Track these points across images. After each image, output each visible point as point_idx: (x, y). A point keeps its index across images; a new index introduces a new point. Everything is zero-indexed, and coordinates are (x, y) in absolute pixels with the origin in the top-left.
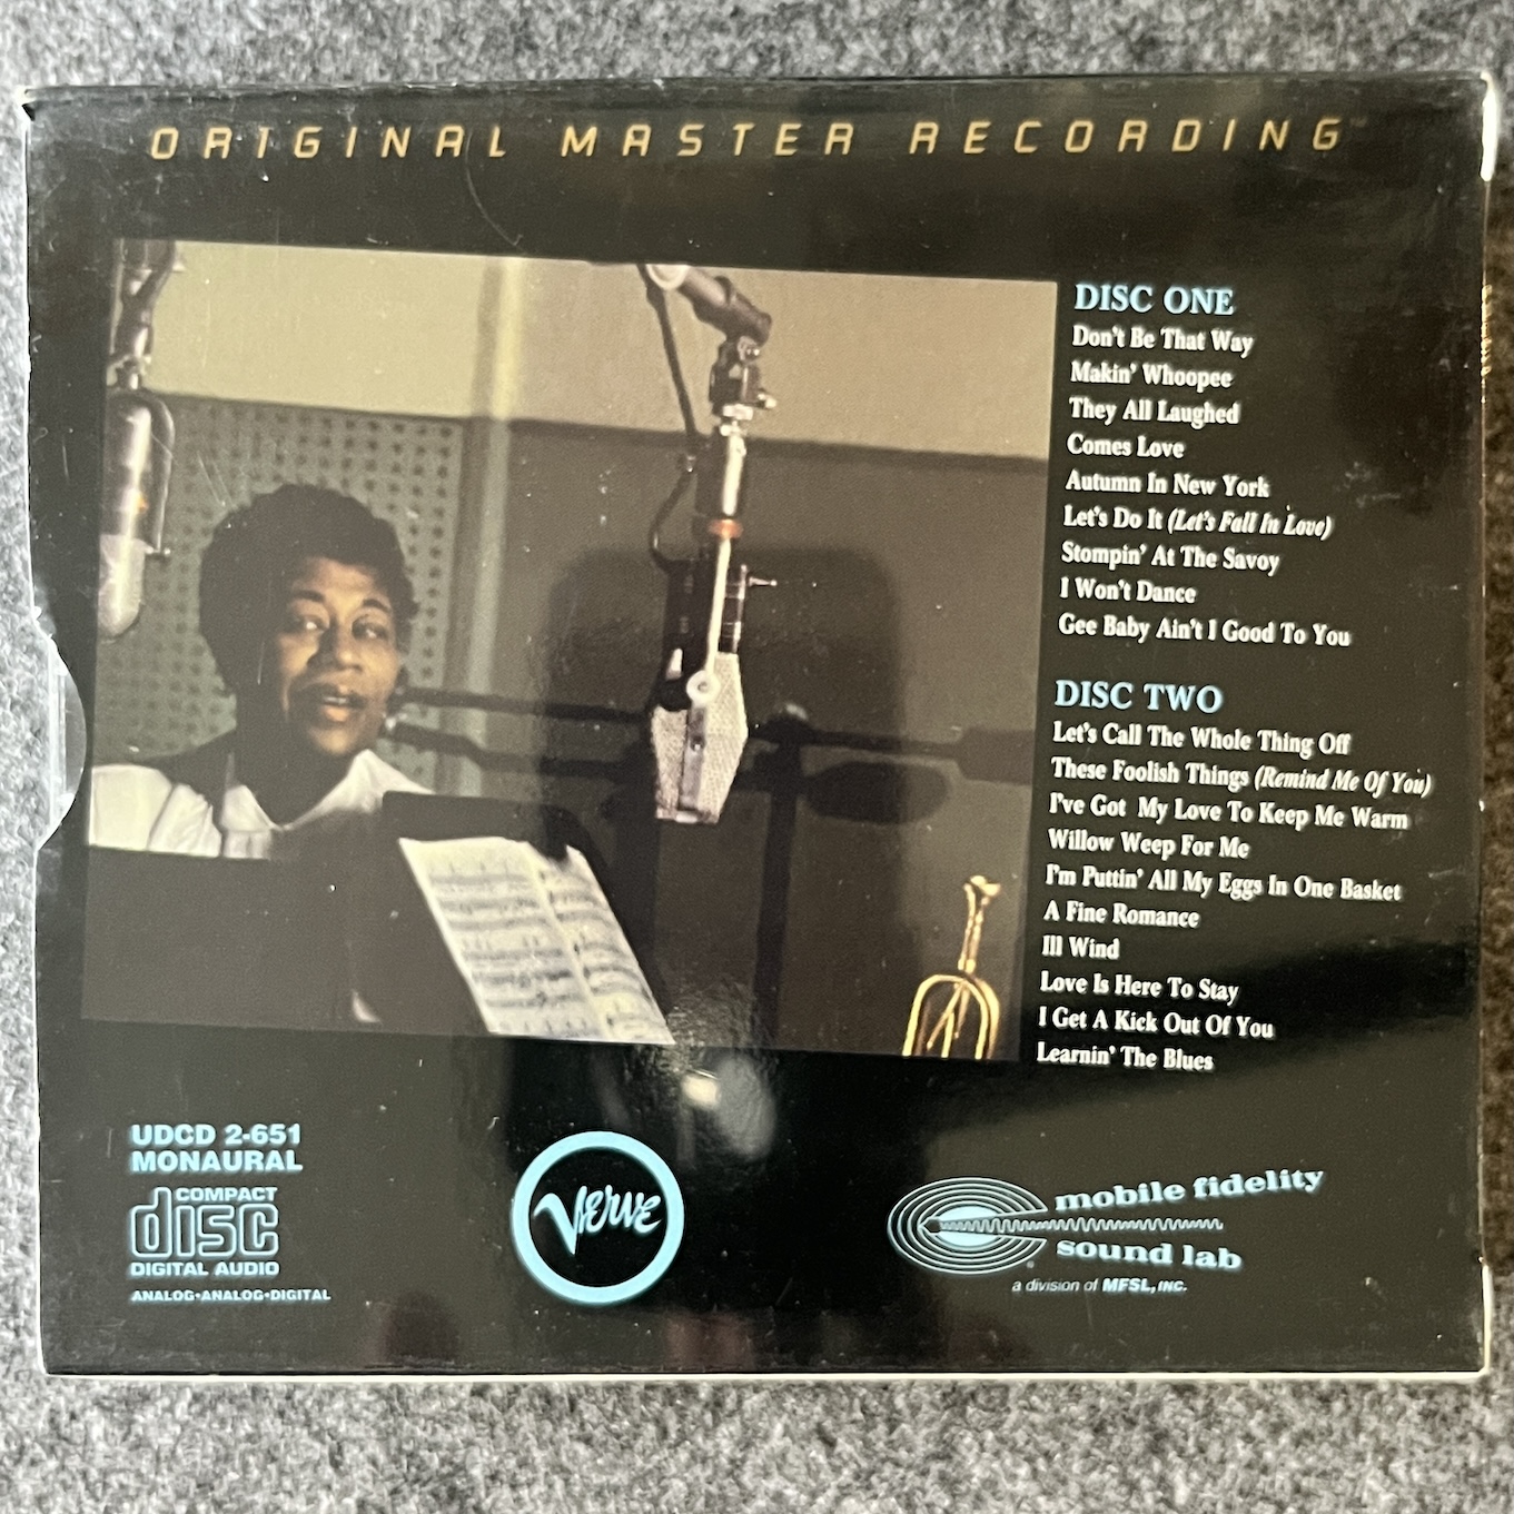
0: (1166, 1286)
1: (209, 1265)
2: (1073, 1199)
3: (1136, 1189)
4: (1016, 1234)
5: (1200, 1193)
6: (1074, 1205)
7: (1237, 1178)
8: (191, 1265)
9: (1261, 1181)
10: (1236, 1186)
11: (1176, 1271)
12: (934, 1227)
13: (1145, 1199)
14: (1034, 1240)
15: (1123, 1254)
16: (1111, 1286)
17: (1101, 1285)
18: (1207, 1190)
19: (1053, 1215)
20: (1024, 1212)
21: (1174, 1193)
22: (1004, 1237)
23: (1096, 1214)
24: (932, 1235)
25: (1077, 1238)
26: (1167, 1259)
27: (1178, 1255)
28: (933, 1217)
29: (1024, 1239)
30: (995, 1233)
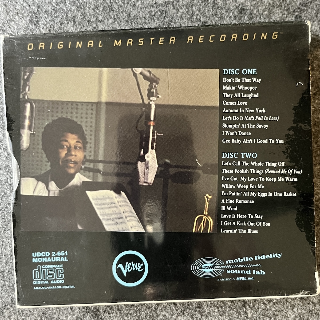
0: (249, 279)
1: (50, 281)
2: (230, 261)
3: (243, 258)
4: (218, 269)
5: (256, 259)
6: (230, 262)
7: (264, 256)
8: (46, 281)
9: (269, 256)
10: (264, 257)
11: (252, 275)
12: (201, 268)
13: (245, 260)
14: (222, 270)
15: (240, 272)
16: (238, 279)
17: (236, 279)
18: (257, 258)
19: (226, 264)
20: (219, 264)
21: (251, 259)
22: (215, 270)
23: (234, 264)
24: (200, 270)
25: (231, 269)
26: (250, 273)
27: (252, 272)
28: (200, 266)
29: (220, 270)
30: (214, 269)
